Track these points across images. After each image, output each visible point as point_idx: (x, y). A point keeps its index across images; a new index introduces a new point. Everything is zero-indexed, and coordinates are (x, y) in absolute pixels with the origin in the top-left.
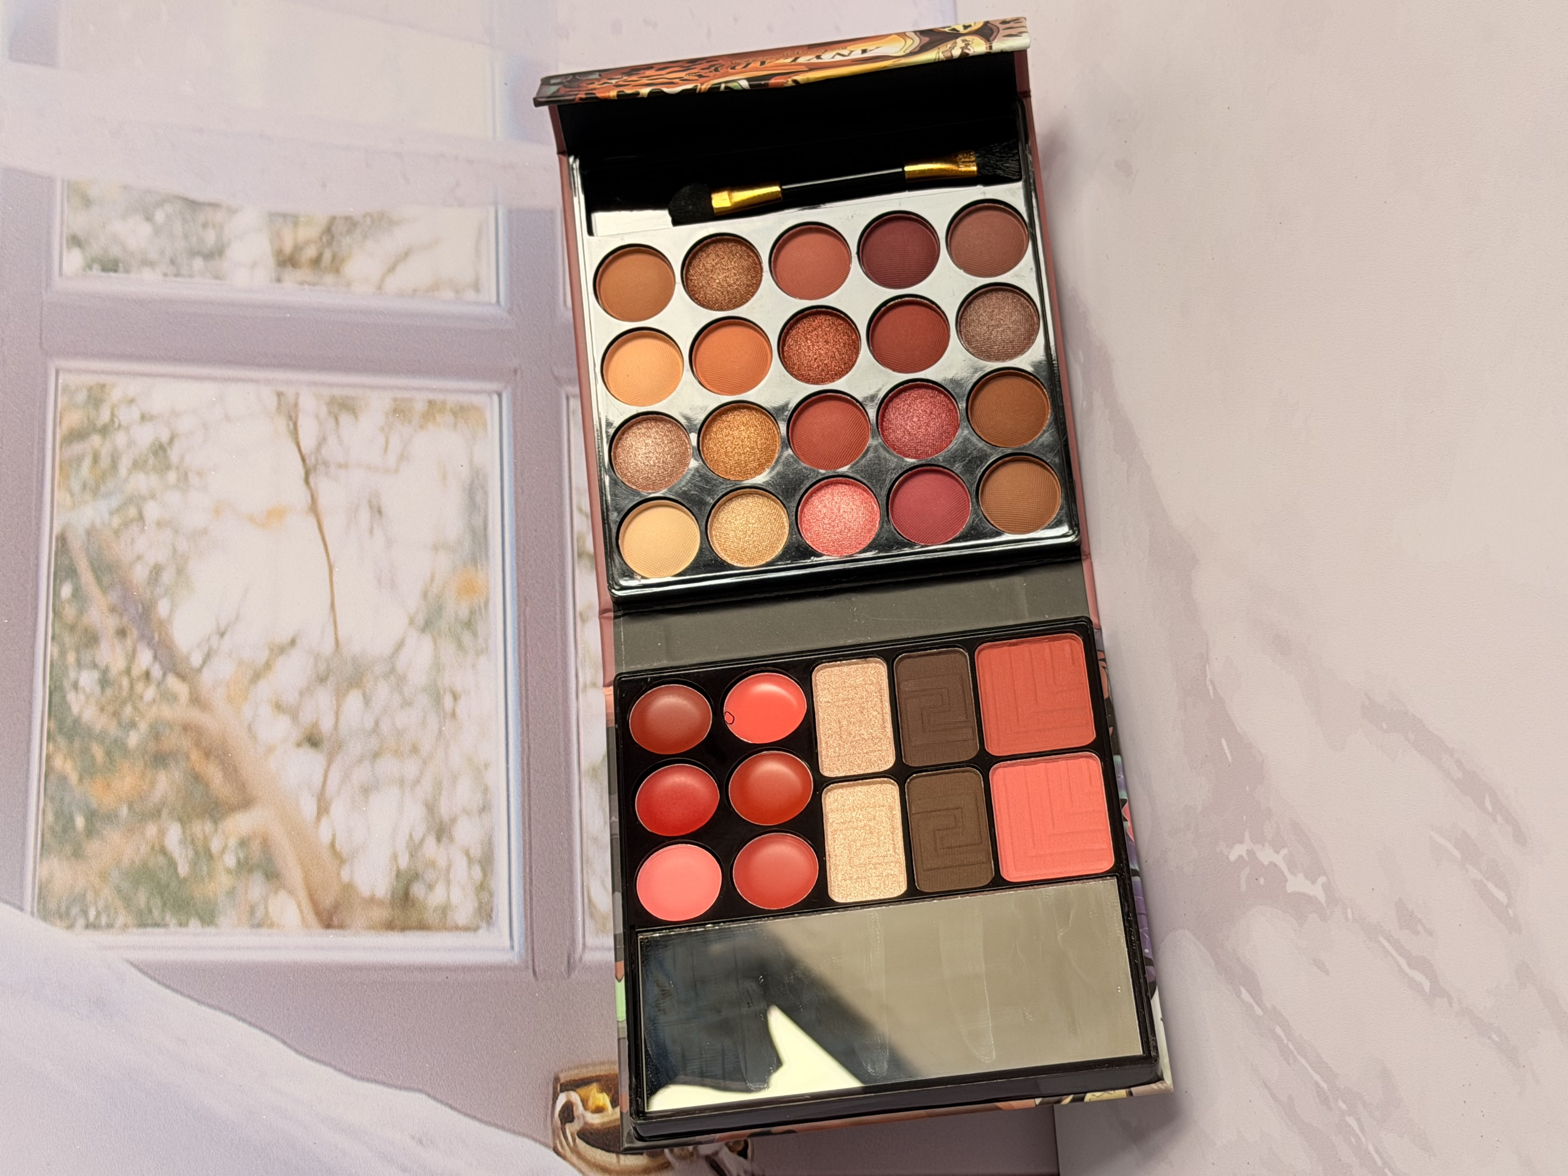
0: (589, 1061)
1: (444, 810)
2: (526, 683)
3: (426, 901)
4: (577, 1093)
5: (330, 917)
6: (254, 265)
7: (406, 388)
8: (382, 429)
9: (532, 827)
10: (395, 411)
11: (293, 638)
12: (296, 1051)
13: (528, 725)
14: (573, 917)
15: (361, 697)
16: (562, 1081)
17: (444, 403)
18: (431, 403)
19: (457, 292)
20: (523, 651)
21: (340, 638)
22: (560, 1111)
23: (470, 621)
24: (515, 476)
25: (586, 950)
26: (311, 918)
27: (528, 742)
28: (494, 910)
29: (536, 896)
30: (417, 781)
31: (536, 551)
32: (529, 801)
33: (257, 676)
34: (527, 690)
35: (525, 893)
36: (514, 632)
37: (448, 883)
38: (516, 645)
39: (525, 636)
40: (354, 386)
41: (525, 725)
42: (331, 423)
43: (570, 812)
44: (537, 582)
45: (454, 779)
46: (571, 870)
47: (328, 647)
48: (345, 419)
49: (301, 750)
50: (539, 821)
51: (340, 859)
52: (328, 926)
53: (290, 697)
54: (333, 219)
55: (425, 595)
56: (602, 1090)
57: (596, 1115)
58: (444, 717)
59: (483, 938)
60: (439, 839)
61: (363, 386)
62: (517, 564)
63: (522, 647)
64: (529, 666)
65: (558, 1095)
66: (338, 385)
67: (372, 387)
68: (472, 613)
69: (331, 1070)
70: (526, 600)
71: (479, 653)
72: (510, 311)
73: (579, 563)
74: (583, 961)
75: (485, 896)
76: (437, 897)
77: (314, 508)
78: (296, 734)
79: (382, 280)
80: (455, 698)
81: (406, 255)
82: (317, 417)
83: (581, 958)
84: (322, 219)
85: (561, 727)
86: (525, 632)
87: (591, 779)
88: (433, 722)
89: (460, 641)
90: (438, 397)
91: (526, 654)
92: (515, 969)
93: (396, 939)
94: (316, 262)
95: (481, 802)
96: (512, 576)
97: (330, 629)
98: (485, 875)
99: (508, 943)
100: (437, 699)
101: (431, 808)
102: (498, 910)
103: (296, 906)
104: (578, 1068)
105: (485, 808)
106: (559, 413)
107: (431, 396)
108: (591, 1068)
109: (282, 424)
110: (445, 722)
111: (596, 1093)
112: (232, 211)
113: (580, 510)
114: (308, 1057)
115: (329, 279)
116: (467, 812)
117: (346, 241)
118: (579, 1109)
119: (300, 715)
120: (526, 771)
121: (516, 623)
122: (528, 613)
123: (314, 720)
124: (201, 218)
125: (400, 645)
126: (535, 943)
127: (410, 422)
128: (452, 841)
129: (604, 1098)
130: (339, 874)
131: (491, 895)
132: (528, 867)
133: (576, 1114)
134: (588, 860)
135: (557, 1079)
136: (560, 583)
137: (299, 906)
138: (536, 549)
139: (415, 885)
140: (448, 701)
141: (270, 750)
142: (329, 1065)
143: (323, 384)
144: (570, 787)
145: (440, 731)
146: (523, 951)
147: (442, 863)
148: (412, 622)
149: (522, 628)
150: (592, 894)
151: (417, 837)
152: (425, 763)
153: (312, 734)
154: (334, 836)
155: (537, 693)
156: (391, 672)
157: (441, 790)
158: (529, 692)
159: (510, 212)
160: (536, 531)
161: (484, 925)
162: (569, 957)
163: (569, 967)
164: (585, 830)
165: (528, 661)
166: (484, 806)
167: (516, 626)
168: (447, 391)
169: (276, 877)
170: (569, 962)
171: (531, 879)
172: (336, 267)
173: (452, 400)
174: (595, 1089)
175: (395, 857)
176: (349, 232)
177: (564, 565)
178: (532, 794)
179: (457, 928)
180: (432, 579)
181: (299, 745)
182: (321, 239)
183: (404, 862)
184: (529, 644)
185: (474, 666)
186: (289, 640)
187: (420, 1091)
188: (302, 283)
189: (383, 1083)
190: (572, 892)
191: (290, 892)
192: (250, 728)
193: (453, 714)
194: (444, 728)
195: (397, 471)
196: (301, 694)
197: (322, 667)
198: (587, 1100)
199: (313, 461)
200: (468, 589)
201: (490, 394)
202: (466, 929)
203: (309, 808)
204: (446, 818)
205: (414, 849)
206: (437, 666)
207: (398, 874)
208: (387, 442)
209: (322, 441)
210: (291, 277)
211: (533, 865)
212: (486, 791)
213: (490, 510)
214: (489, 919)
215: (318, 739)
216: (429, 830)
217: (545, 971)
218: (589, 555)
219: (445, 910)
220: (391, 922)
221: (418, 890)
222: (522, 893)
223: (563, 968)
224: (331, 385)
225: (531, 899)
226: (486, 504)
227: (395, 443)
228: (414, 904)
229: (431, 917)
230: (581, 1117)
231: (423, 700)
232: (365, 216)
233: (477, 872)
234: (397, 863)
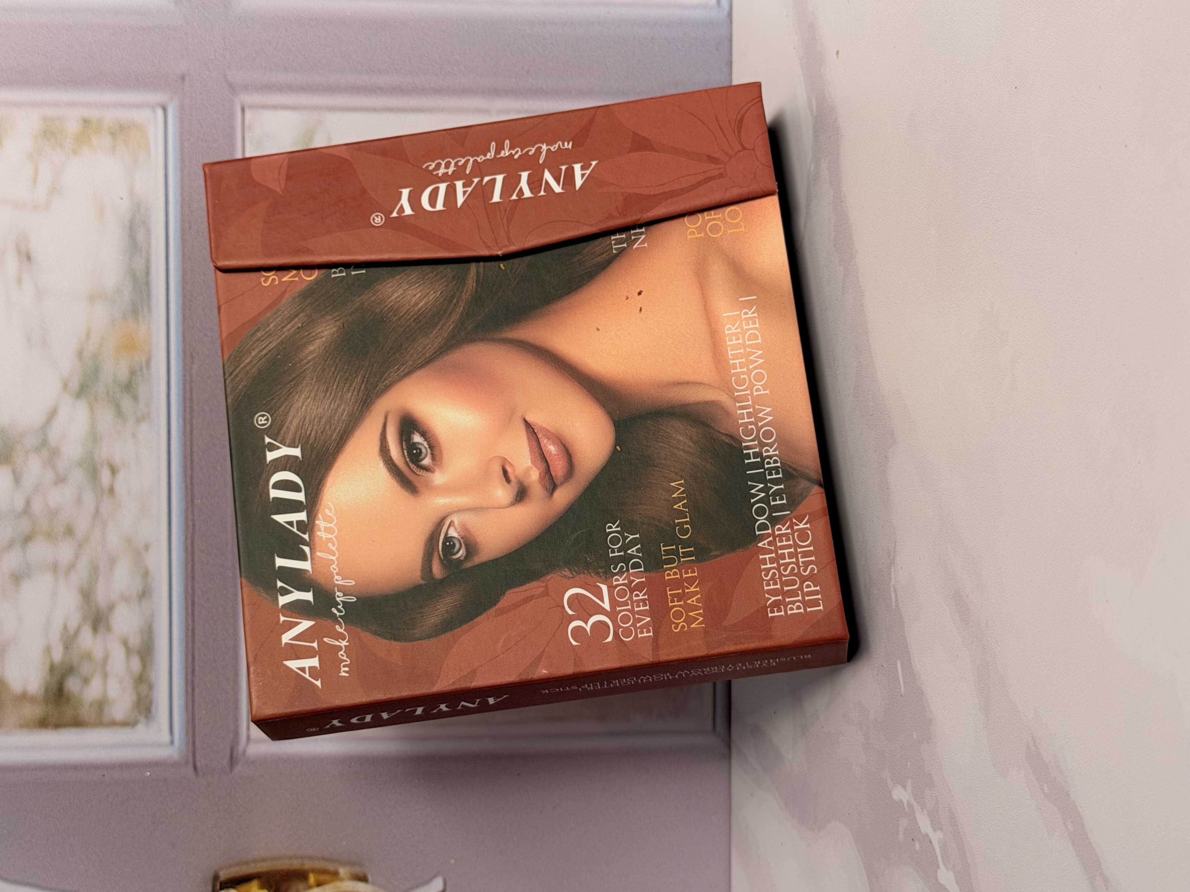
1: (101, 597)
3: (82, 696)
4: (239, 890)
7: (57, 105)
8: (30, 157)
9: (196, 612)
10: (45, 133)
14: (236, 707)
15: (10, 474)
16: (222, 879)
17: (100, 121)
18: (85, 122)
20: (188, 418)
23: (130, 383)
24: (182, 208)
25: (251, 744)
27: (193, 518)
28: (153, 703)
29: (198, 687)
30: (72, 566)
31: (204, 298)
32: (193, 583)
34: (191, 463)
35: (187, 683)
36: (178, 395)
37: (105, 675)
38: (181, 411)
39: (191, 399)
41: (188, 500)
44: (205, 335)
45: (112, 562)
50: (203, 606)
55: (81, 357)
56: (262, 887)
58: (102, 494)
59: (141, 732)
60: (95, 629)
62: (184, 315)
63: (187, 412)
64: (194, 434)
68: (133, 373)
70: (192, 356)
71: (139, 420)
74: (246, 754)
75: (144, 688)
76: (93, 691)
80: (114, 472)
83: (244, 751)
86: (191, 393)
88: (89, 500)
89: (119, 407)
90: (94, 114)
91: (191, 420)
92: (175, 764)
93: (50, 737)
95: (141, 587)
96: (177, 330)
98: (144, 666)
99: (167, 738)
100: (94, 474)
101: (87, 595)
102: (158, 703)
104: (238, 865)
105: (145, 594)
106: (232, 128)
107: (86, 113)
108: (252, 865)
110: (102, 500)
116: (125, 599)
120: (189, 552)
121: (181, 383)
122: (194, 372)
125: (53, 414)
126: (197, 737)
127: (62, 146)
128: (110, 630)
131: (151, 687)
132: (190, 656)
135: (216, 879)
139: (70, 679)
140: (105, 476)
145: (97, 510)
146: (183, 746)
147: (98, 654)
148: (65, 387)
149: (187, 391)
151: (72, 628)
152: (80, 545)
155: (203, 463)
156: (43, 446)
157: (98, 575)
158: (195, 463)
161: (143, 718)
162: (232, 751)
163: (231, 762)
165: (194, 428)
166: (144, 592)
167: (181, 388)
168: (104, 106)
170: (231, 756)
171: (193, 669)
173: (110, 116)
175: (49, 649)
178: (196, 576)
179: (114, 724)
180: (88, 336)
183: (58, 655)
184: (194, 407)
185: (134, 435)
193: (112, 490)
194: (101, 506)
195: (47, 207)
200: (129, 345)
201: (153, 107)
202: (124, 724)
204: (103, 605)
205: (69, 640)
206: (94, 436)
207: (52, 668)
208: (36, 172)
211: (196, 654)
212: (146, 574)
213: (154, 251)
214: (148, 712)
216: (85, 618)
217: (206, 766)
219: (101, 705)
220: (45, 719)
221: (72, 684)
222: (182, 682)
223: (226, 762)
225: (193, 690)
226: (149, 246)
227: (46, 173)
228: (68, 700)
229: (86, 713)
231: (78, 476)
233: (136, 663)
234: (50, 656)
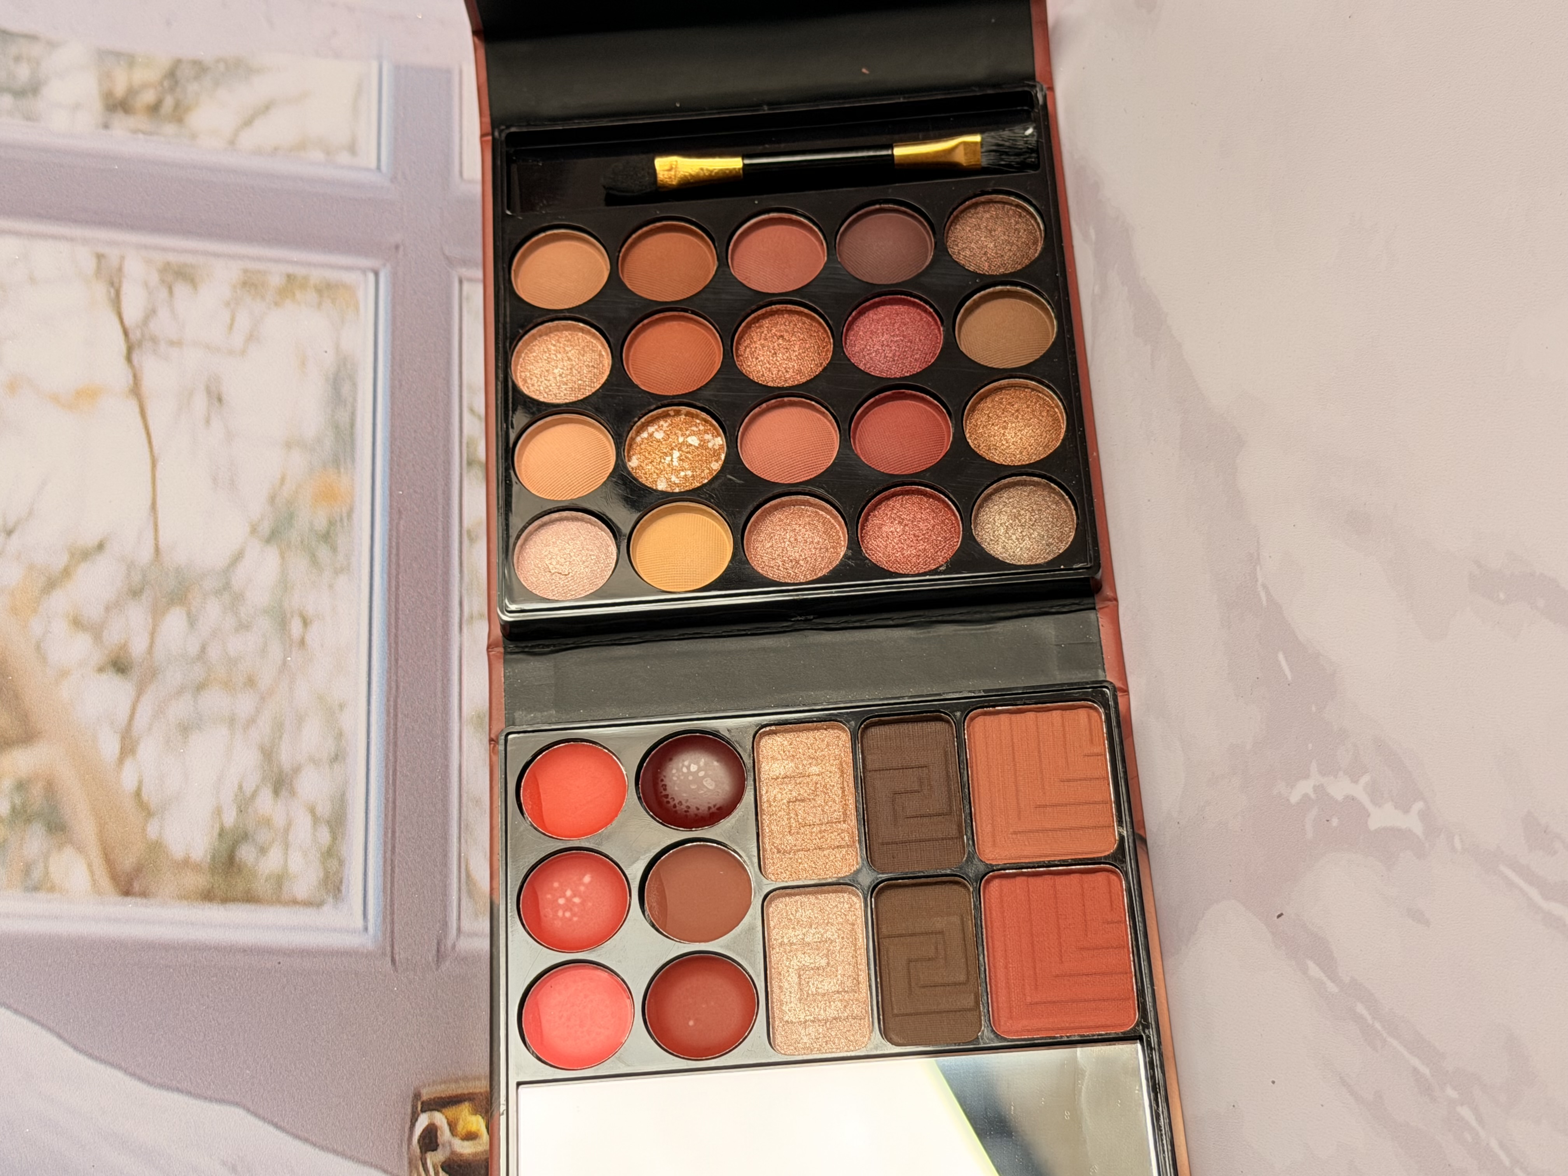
0: (460, 1073)
1: (285, 757)
2: (397, 609)
3: (257, 868)
4: (443, 1114)
5: (130, 882)
6: (76, 107)
7: (259, 259)
8: (228, 304)
9: (398, 782)
10: (244, 284)
11: (101, 541)
12: (76, 1048)
13: (397, 660)
14: (445, 894)
15: (185, 617)
16: (425, 1097)
17: (306, 278)
18: (290, 277)
19: (328, 153)
20: (394, 572)
21: (162, 545)
22: (420, 1136)
23: (328, 533)
24: (392, 366)
25: (462, 937)
26: (105, 882)
27: (397, 680)
28: (343, 881)
29: (399, 867)
30: (252, 721)
31: (414, 455)
32: (395, 752)
33: (51, 585)
34: (397, 619)
35: (385, 862)
36: (383, 549)
37: (287, 846)
38: (386, 564)
39: (398, 555)
40: (194, 252)
41: (393, 658)
42: (163, 293)
43: (447, 767)
44: (415, 492)
45: (300, 720)
46: (445, 837)
47: (145, 554)
48: (181, 290)
49: (104, 676)
50: (407, 776)
51: (146, 810)
52: (126, 893)
53: (93, 612)
54: (178, 62)
55: (272, 499)
56: (475, 1112)
57: (466, 1143)
58: (291, 645)
59: (328, 915)
60: (276, 792)
61: (206, 253)
62: (391, 469)
63: (393, 566)
64: (401, 589)
65: (418, 1116)
66: (174, 250)
67: (217, 255)
68: (331, 523)
69: (119, 1075)
70: (400, 512)
71: (337, 572)
72: (393, 179)
73: (468, 472)
74: (457, 949)
75: (333, 864)
76: (271, 863)
77: (136, 390)
78: (98, 657)
79: (236, 133)
80: (306, 623)
81: (266, 108)
82: (146, 285)
83: (454, 946)
84: (164, 62)
85: (439, 664)
86: (398, 549)
87: (475, 728)
88: (276, 651)
89: (314, 556)
90: (300, 271)
91: (397, 575)
92: (368, 955)
93: (215, 913)
94: (154, 109)
95: (333, 749)
96: (383, 483)
97: (149, 535)
98: (334, 838)
99: (360, 923)
100: (282, 623)
101: (268, 754)
102: (349, 882)
103: (84, 867)
104: (445, 1082)
105: (338, 757)
106: (449, 297)
107: (291, 269)
108: (462, 1084)
109: (101, 291)
110: (291, 651)
111: (467, 1114)
112: (52, 45)
113: (472, 410)
114: (91, 1056)
115: (170, 129)
116: (314, 761)
117: (193, 88)
118: (445, 1134)
119: (104, 634)
120: (392, 715)
121: (387, 537)
122: (402, 528)
123: (123, 641)
124: (13, 50)
125: (238, 557)
126: (396, 925)
127: (263, 298)
128: (294, 795)
129: (478, 1121)
130: (144, 830)
131: (341, 863)
132: (390, 831)
133: (440, 1140)
134: (467, 826)
135: (417, 1096)
136: (444, 494)
137: (90, 865)
138: (415, 453)
139: (243, 847)
140: (296, 627)
141: (64, 674)
142: (118, 1067)
143: (156, 248)
144: (447, 736)
145: (284, 662)
146: (380, 934)
147: (279, 820)
148: (254, 530)
149: (394, 544)
150: (472, 867)
151: (249, 789)
152: (263, 699)
153: (118, 657)
154: (140, 783)
155: (410, 622)
156: (224, 589)
157: (283, 734)
158: (400, 621)
159: (397, 68)
160: (415, 431)
161: (331, 900)
162: (438, 944)
163: (438, 957)
164: (464, 788)
165: (401, 584)
166: (337, 756)
167: (387, 542)
168: (310, 264)
169: (62, 830)
170: (438, 951)
171: (393, 847)
172: (179, 115)
173: (316, 275)
174: (467, 1110)
175: (218, 811)
176: (197, 78)
177: (449, 474)
178: (399, 743)
179: (295, 902)
180: (283, 480)
181: (101, 670)
182: (161, 84)
183: (230, 818)
184: (401, 563)
185: (331, 586)
186: (96, 543)
187: (237, 1104)
188: (135, 131)
189: (189, 1093)
190: (445, 864)
191: (78, 848)
192: (38, 647)
193: (302, 643)
194: (289, 659)
195: (243, 352)
196: (107, 609)
197: (137, 578)
198: (456, 1125)
199: (138, 334)
200: (327, 495)
201: (364, 271)
202: (308, 904)
203: (109, 746)
204: (287, 767)
205: (244, 802)
206: (284, 584)
207: (222, 833)
208: (233, 320)
209: (151, 313)
210: (122, 125)
211: (397, 829)
212: (340, 735)
213: (359, 405)
214: (337, 892)
215: (126, 664)
216: (264, 779)
217: (408, 959)
218: (480, 463)
219: (280, 880)
220: (209, 891)
221: (246, 853)
222: (381, 863)
223: (431, 956)
224: (164, 249)
225: (393, 871)
226: (355, 399)
227: (243, 321)
228: (240, 870)
229: (261, 887)
230: (447, 1145)
231: (265, 624)
232: (218, 61)
233: (325, 834)
234: (220, 818)
